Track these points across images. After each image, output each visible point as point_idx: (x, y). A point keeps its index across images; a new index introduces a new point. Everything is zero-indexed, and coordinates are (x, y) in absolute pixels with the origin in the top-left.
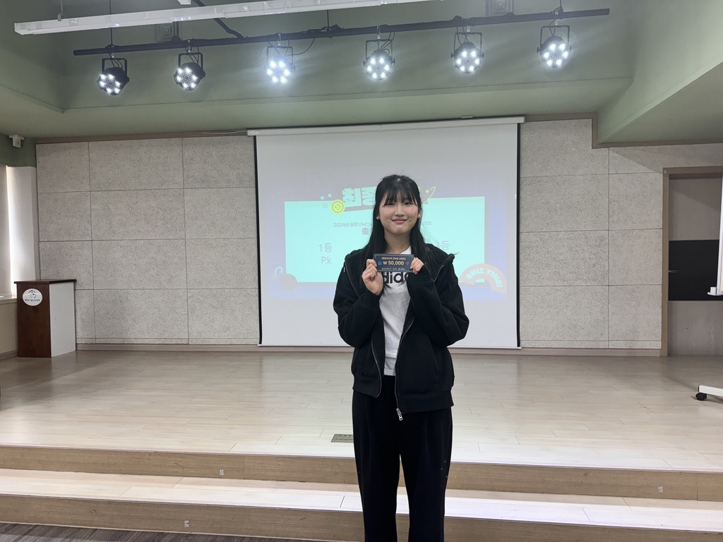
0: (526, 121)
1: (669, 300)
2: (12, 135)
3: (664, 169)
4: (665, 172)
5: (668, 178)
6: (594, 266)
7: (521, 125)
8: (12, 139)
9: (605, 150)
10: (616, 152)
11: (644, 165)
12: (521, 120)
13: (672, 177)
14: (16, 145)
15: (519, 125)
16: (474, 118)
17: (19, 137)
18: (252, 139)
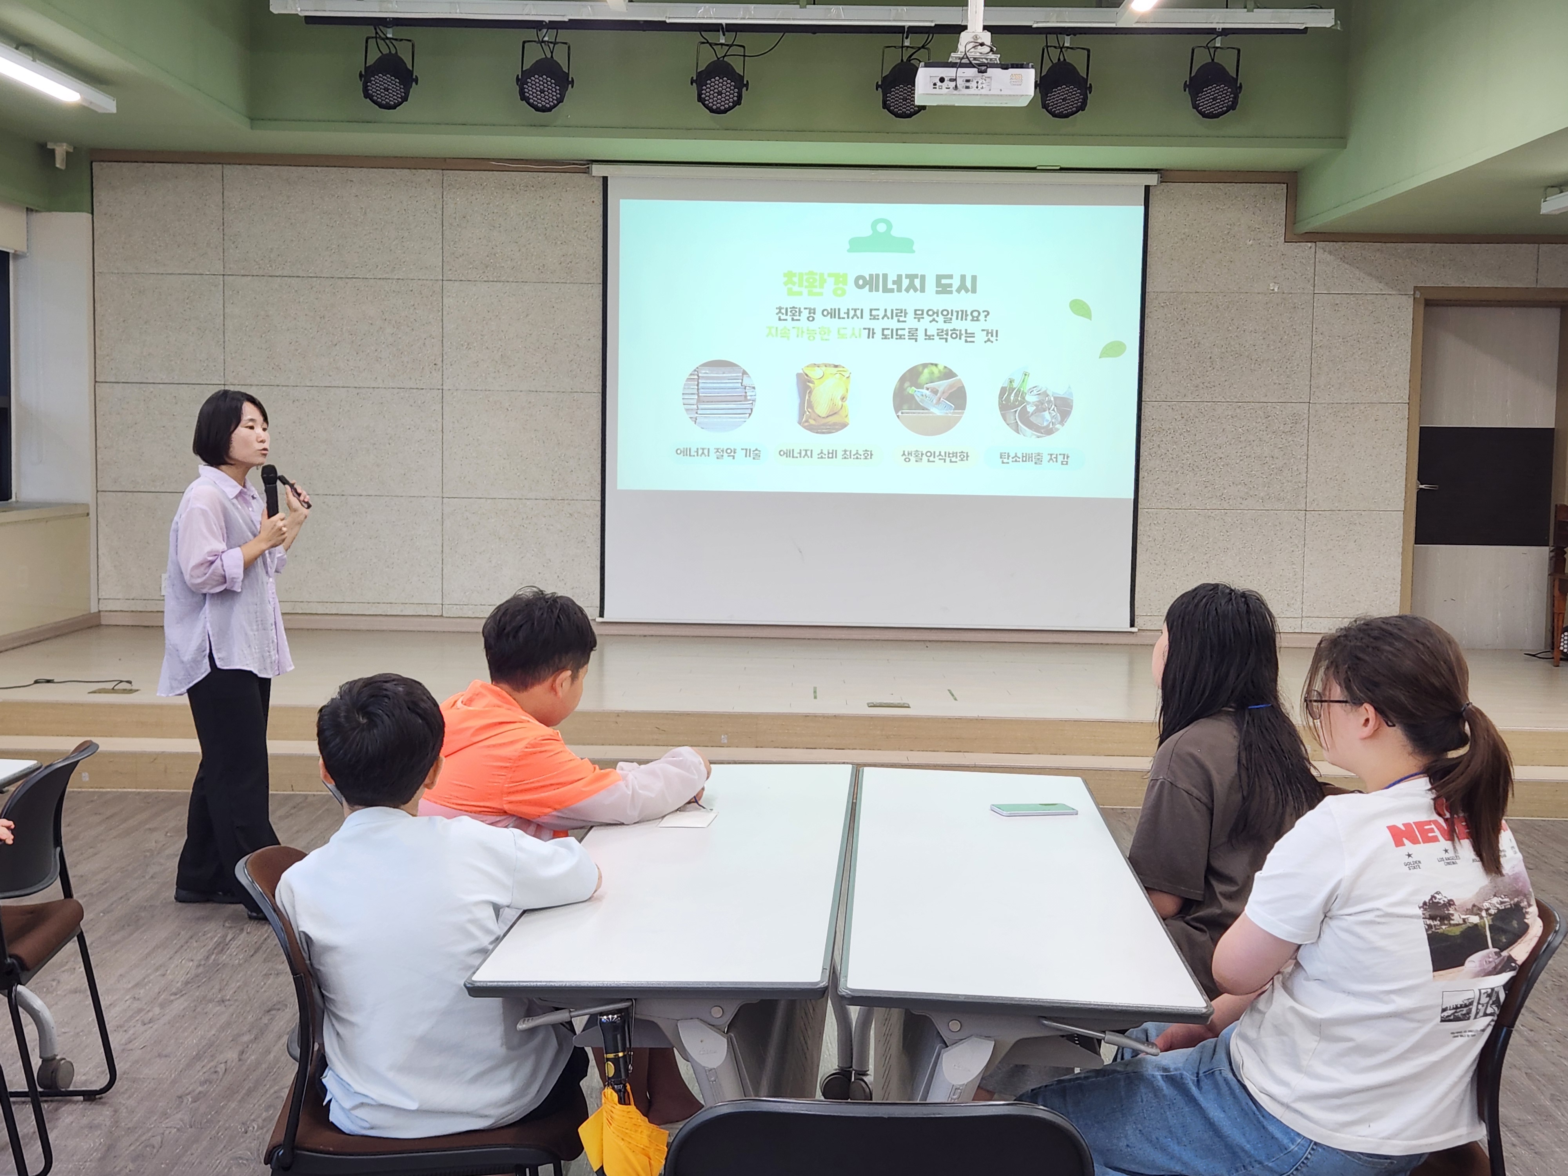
0: (1164, 181)
1: (1418, 542)
2: (54, 141)
3: (1416, 288)
4: (1418, 295)
5: (1422, 307)
6: (1280, 471)
7: (1153, 190)
8: (52, 152)
9: (1307, 247)
10: (1330, 253)
11: (1379, 279)
12: (1152, 179)
13: (1429, 304)
14: (59, 164)
15: (1147, 188)
16: (1062, 169)
17: (65, 147)
18: (600, 183)
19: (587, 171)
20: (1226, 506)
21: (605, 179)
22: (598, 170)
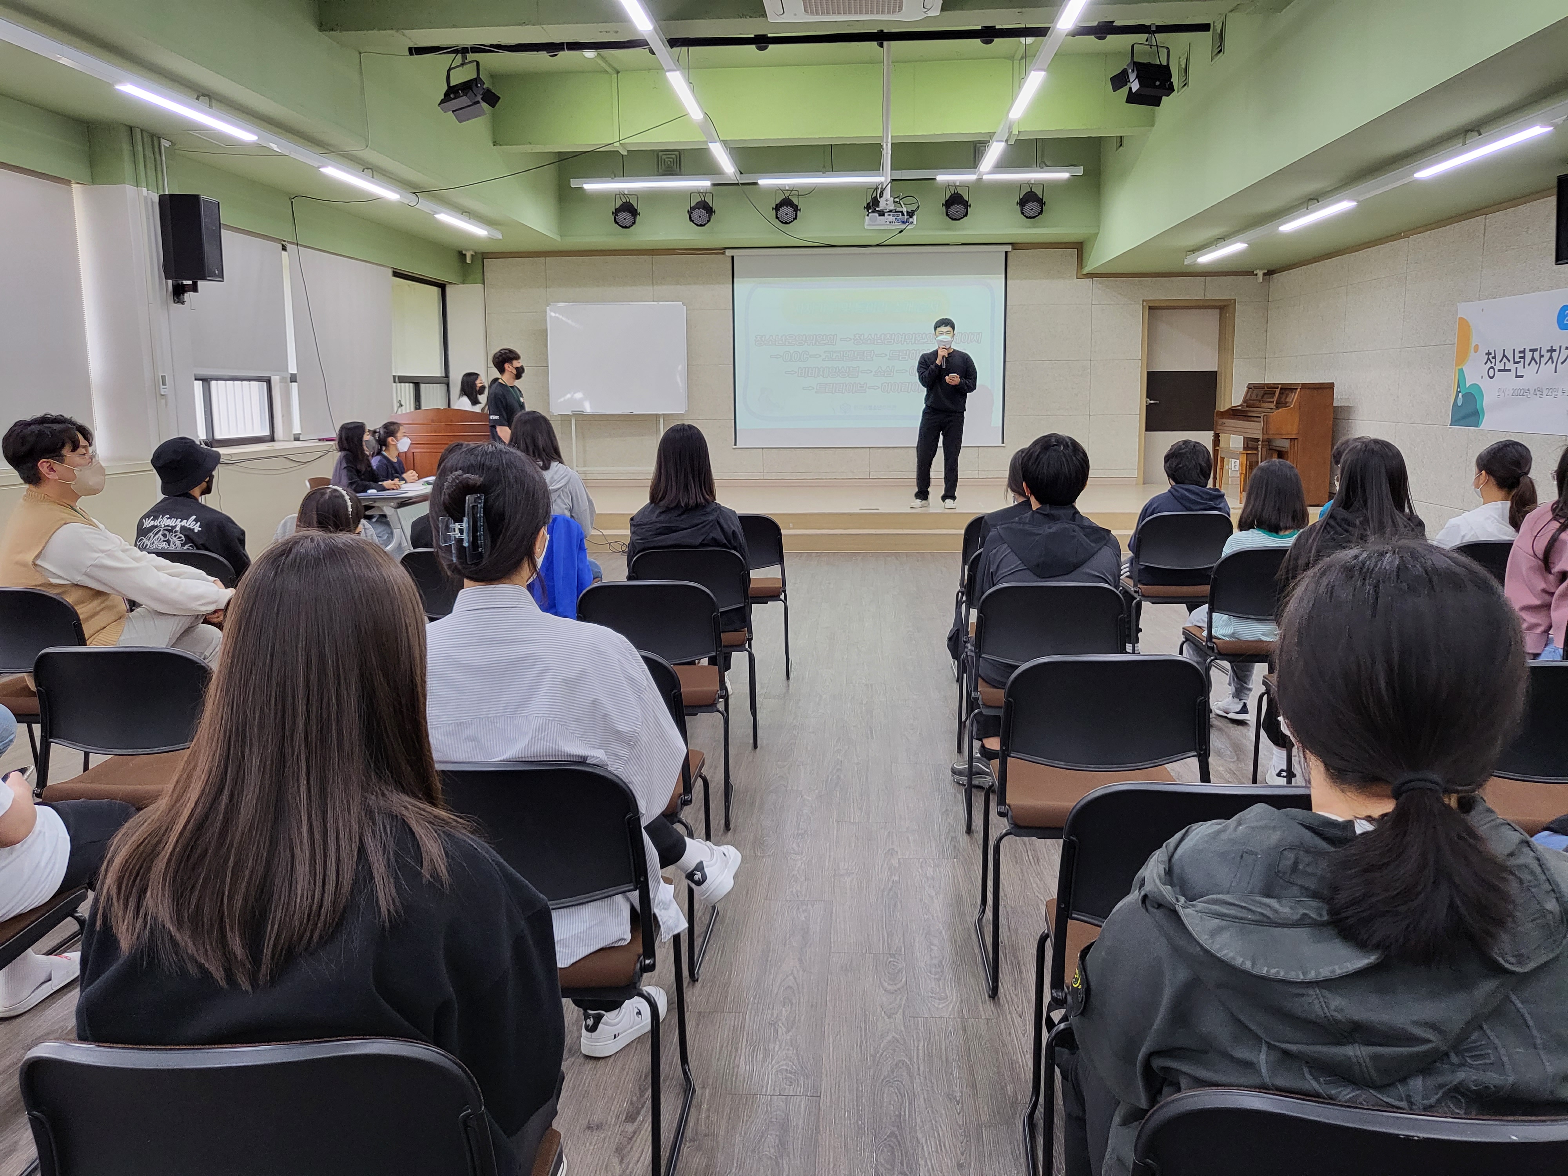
0: (1014, 249)
1: (1147, 430)
2: (467, 250)
3: (1144, 301)
4: (1145, 304)
5: (1147, 310)
6: (1077, 395)
7: (1009, 254)
8: (465, 255)
9: (1087, 282)
10: (1100, 283)
11: (1124, 297)
12: (1009, 248)
13: (1150, 308)
14: (469, 261)
15: (1006, 253)
16: (963, 244)
17: (472, 253)
18: (730, 259)
19: (723, 253)
20: (1049, 413)
21: (733, 257)
22: (729, 253)
